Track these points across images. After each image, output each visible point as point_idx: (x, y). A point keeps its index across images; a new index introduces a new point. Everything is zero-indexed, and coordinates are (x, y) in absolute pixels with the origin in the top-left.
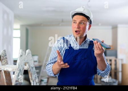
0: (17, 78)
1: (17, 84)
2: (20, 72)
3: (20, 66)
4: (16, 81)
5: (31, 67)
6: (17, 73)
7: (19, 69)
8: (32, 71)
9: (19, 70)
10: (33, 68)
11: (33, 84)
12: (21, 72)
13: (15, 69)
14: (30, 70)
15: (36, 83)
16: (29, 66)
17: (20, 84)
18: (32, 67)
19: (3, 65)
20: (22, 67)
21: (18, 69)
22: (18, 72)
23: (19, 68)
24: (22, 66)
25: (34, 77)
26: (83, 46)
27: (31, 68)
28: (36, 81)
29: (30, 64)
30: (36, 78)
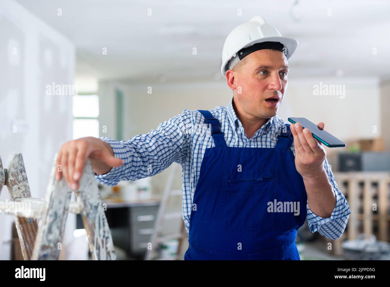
0: (47, 237)
1: (45, 256)
2: (55, 220)
3: (56, 203)
4: (44, 247)
5: (91, 206)
6: (45, 223)
7: (51, 212)
8: (95, 218)
9: (51, 216)
10: (96, 207)
11: (99, 255)
12: (58, 220)
13: (41, 210)
14: (88, 215)
15: (105, 254)
16: (85, 202)
17: (54, 257)
18: (96, 204)
19: (14, 199)
20: (62, 206)
21: (48, 210)
22: (49, 220)
23: (51, 207)
24: (60, 202)
25: (100, 236)
26: (259, 139)
27: (91, 209)
28: (107, 248)
29: (89, 196)
30: (107, 238)
